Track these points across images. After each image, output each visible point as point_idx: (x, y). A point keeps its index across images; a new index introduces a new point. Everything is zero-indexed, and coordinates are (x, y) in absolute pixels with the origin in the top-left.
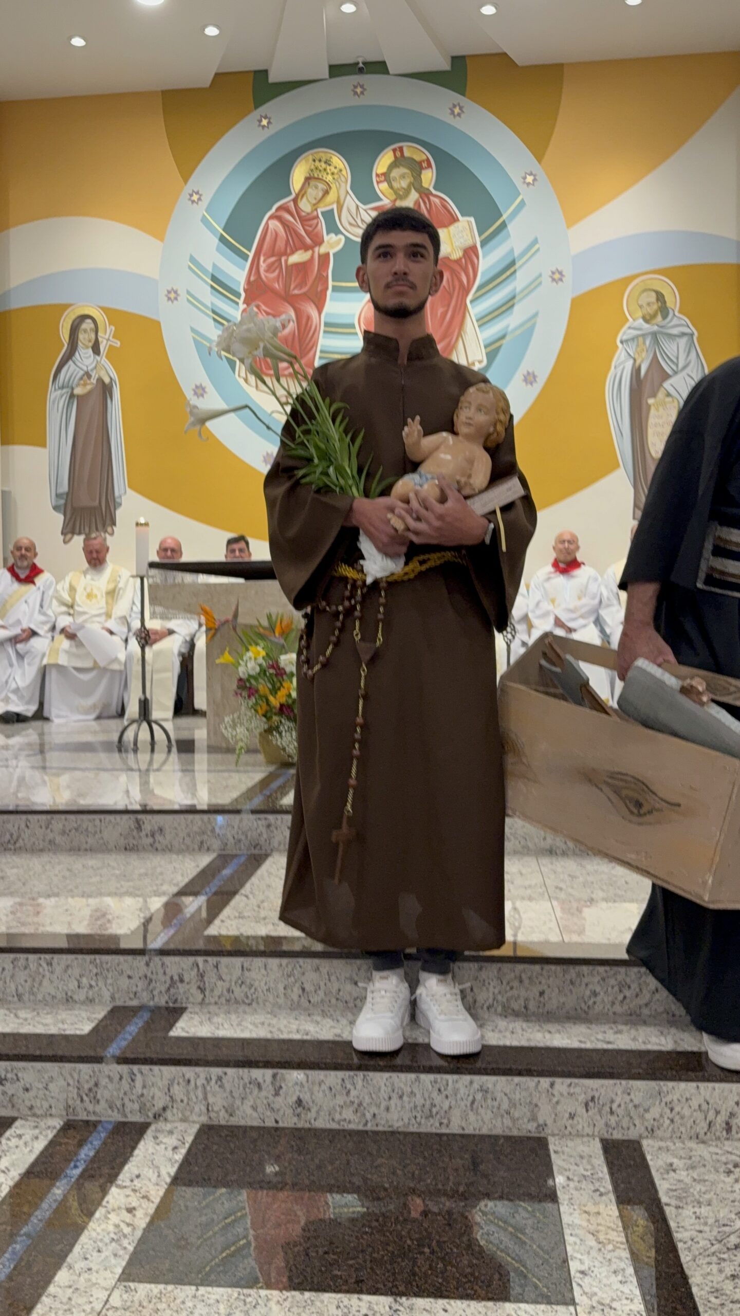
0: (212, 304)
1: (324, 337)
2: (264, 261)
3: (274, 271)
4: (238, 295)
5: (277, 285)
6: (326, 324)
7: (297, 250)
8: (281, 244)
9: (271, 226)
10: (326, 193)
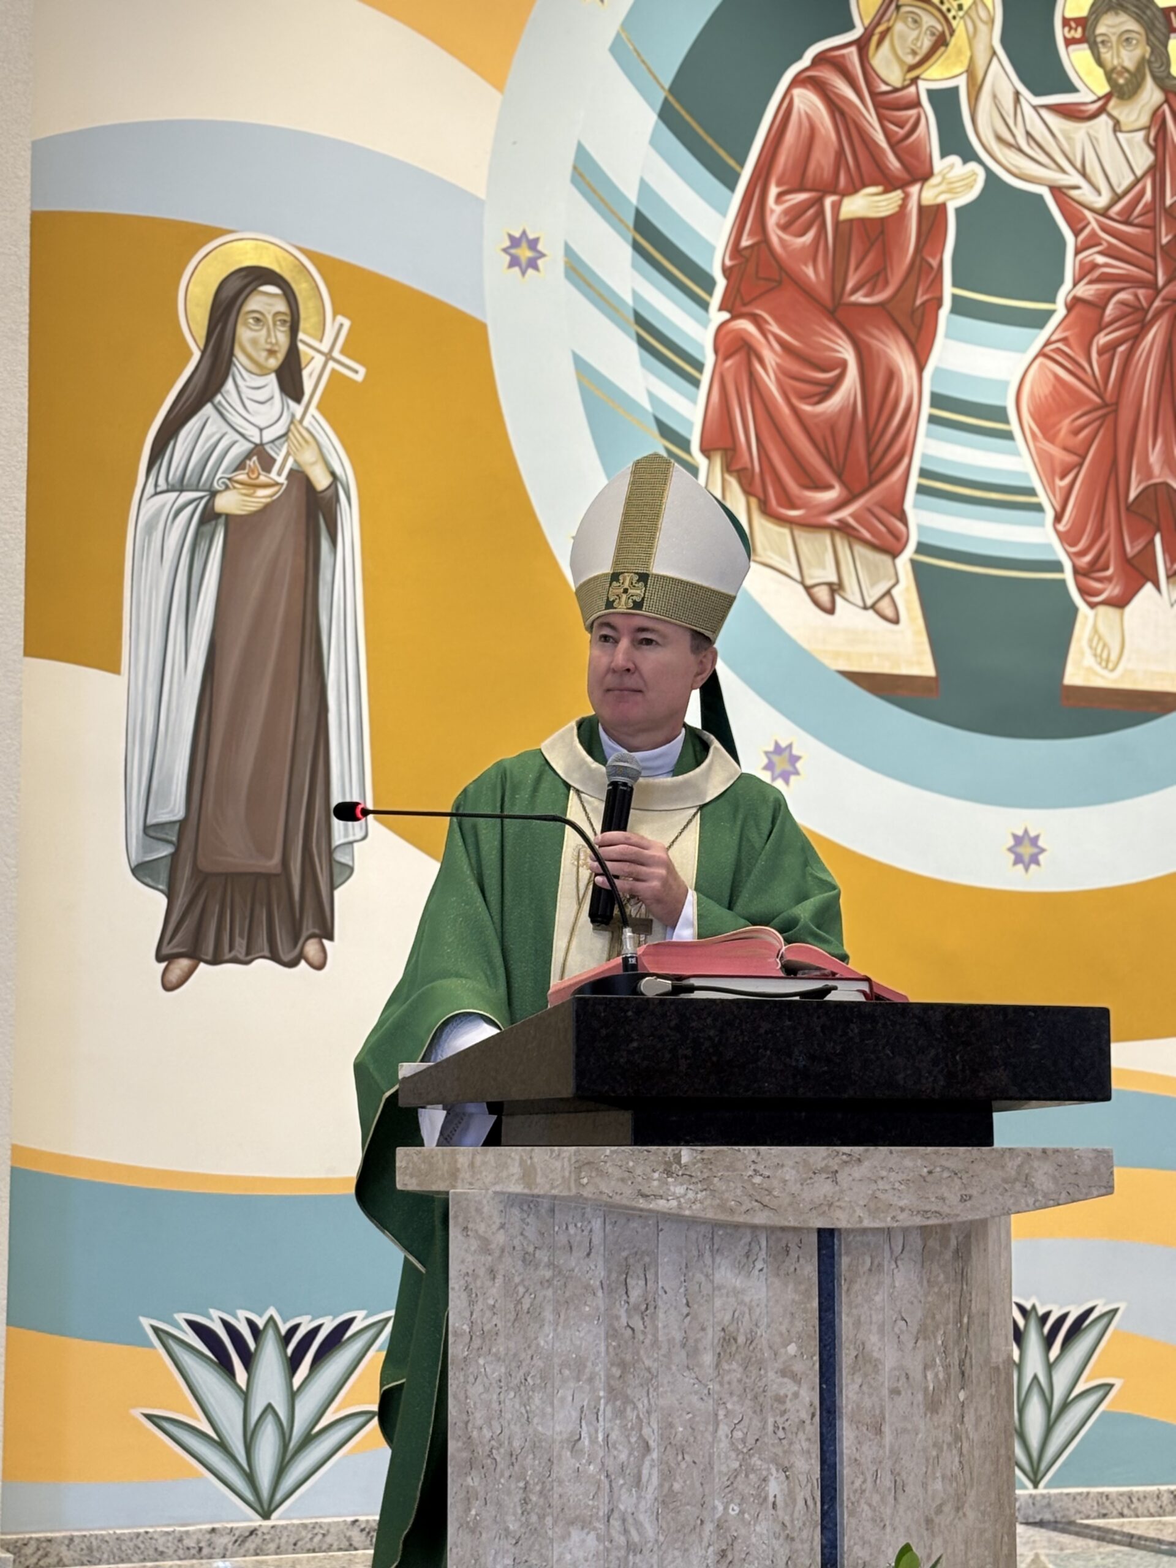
0: (635, 295)
1: (928, 435)
2: (780, 195)
3: (802, 234)
4: (708, 284)
5: (810, 272)
6: (937, 400)
7: (864, 185)
8: (822, 159)
9: (797, 102)
10: (941, 42)
